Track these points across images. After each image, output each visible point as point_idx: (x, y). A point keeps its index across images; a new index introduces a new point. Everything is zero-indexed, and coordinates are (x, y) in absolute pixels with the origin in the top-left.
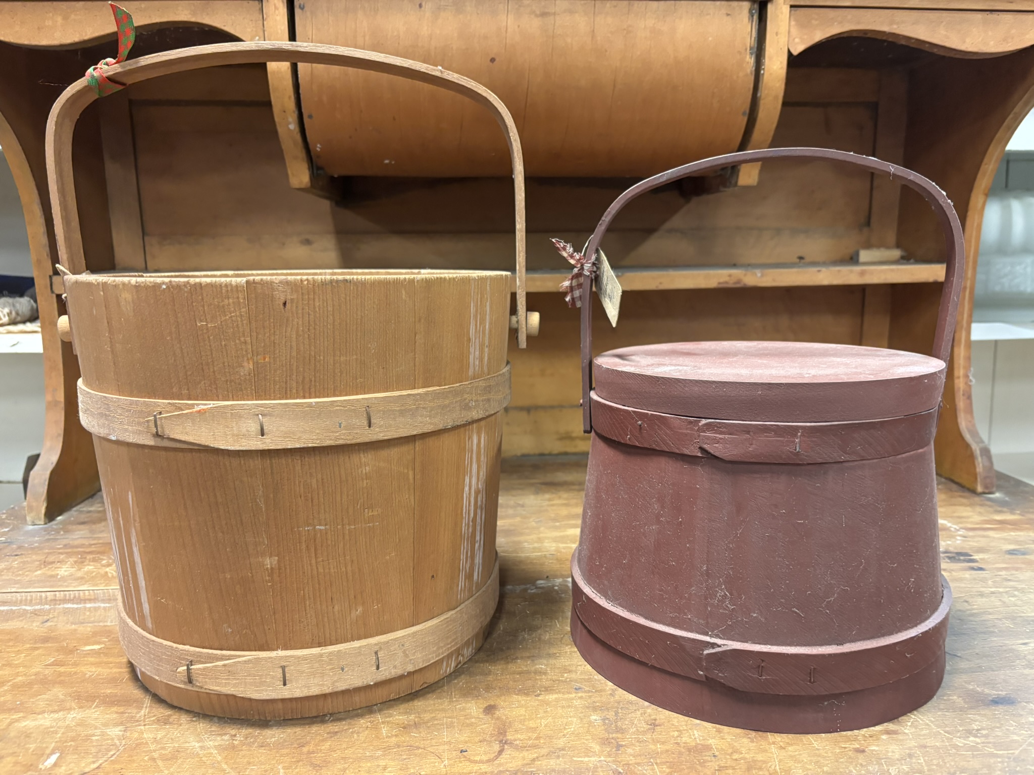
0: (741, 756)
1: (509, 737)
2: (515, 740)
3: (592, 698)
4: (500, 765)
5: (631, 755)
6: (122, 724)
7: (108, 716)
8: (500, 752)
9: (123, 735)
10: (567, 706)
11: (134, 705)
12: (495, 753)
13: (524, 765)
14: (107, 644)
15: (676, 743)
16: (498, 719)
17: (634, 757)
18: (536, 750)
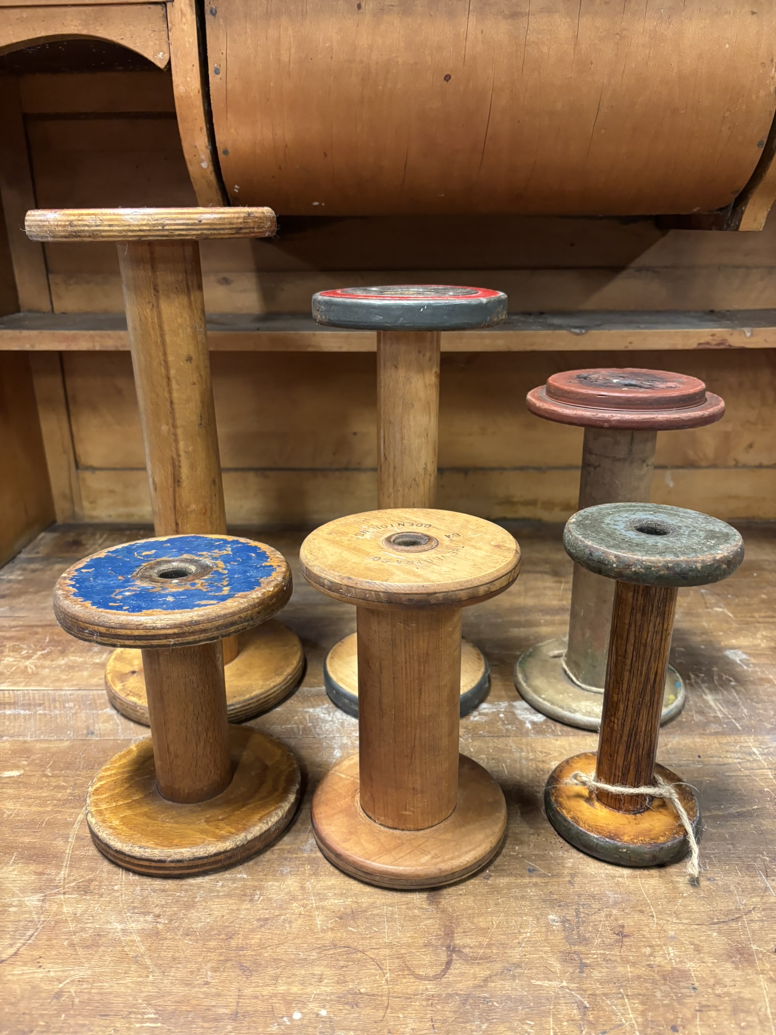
0: (725, 990)
1: (459, 941)
2: (465, 947)
3: (549, 887)
4: (449, 984)
5: (597, 980)
6: (39, 890)
7: (25, 878)
8: (449, 964)
9: (42, 907)
10: (521, 897)
11: (54, 862)
12: (441, 965)
13: (477, 987)
14: (27, 769)
15: (649, 965)
16: (444, 911)
17: (601, 984)
18: (488, 965)
